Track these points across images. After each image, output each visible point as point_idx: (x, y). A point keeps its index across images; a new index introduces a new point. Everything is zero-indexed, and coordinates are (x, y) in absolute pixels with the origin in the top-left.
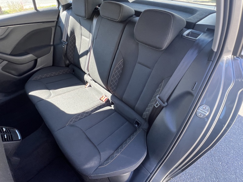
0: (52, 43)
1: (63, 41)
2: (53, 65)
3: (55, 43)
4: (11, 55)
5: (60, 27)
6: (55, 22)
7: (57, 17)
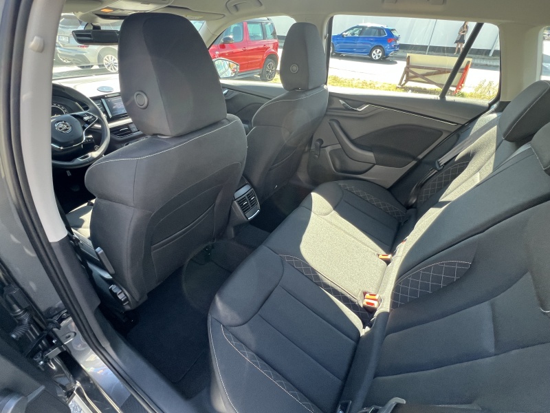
0: (420, 157)
1: (438, 162)
2: (390, 189)
3: (425, 160)
4: (352, 142)
5: (459, 136)
6: (459, 126)
7: (470, 119)
